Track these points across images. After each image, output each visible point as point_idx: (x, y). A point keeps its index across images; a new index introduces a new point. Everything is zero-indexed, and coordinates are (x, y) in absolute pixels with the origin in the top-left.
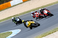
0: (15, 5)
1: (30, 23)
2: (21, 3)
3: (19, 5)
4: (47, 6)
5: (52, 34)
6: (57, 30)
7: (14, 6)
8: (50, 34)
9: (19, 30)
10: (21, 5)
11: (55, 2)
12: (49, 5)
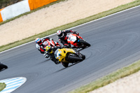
0: (13, 19)
1: (65, 52)
2: (26, 14)
3: (21, 18)
4: (88, 19)
5: (101, 89)
6: (113, 78)
7: (8, 21)
8: (96, 88)
9: (21, 78)
10: (25, 17)
11: (108, 9)
12: (93, 18)
